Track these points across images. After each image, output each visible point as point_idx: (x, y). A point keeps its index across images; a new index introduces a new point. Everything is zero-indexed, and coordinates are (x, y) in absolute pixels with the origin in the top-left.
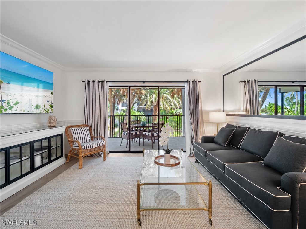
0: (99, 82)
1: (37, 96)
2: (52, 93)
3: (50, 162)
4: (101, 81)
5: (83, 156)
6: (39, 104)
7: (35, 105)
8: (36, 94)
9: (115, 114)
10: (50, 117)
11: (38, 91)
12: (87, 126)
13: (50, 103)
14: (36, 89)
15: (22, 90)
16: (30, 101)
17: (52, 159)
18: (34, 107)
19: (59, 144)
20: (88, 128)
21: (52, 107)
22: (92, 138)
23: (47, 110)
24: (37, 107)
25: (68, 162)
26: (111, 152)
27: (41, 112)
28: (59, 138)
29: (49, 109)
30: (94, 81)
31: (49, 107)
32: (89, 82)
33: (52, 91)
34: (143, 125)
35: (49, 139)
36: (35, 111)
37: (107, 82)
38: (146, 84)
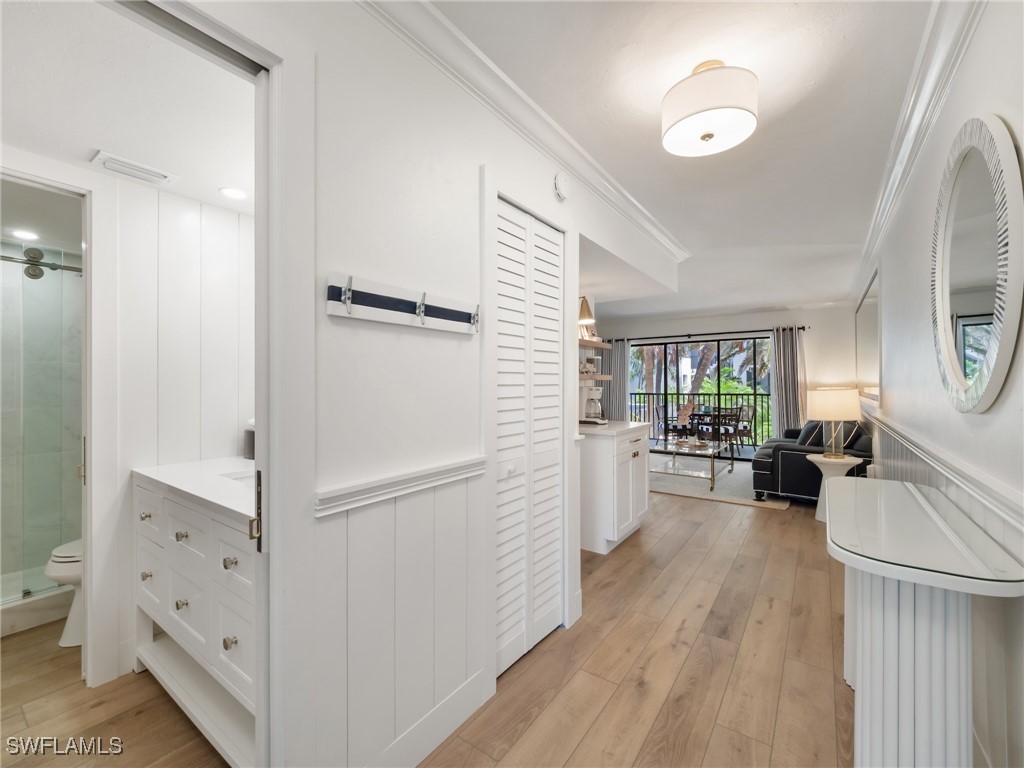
4: (621, 340)
34: (705, 412)
37: (628, 340)
38: (693, 339)
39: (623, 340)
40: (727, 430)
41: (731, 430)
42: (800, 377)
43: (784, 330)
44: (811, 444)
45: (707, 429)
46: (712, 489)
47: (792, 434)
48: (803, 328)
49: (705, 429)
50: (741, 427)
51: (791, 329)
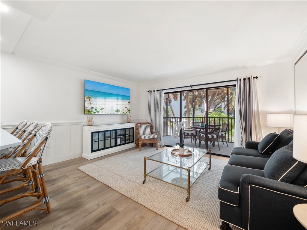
0: (157, 91)
1: (117, 105)
2: (129, 102)
3: (125, 143)
4: (159, 90)
5: (141, 143)
6: (119, 109)
7: (116, 109)
8: (116, 103)
9: (195, 116)
10: (128, 117)
11: (117, 101)
12: (149, 123)
13: (128, 108)
14: (116, 100)
15: (105, 101)
16: (112, 107)
17: (127, 142)
18: (114, 111)
19: (131, 134)
20: (149, 125)
21: (129, 110)
22: (152, 133)
23: (125, 113)
24: (117, 111)
25: (136, 147)
26: (166, 146)
27: (121, 113)
28: (131, 130)
29: (127, 112)
30: (154, 91)
31: (127, 111)
32: (151, 91)
33: (129, 101)
34: (202, 126)
35: (125, 129)
36: (116, 113)
37: (162, 90)
38: (194, 88)
39: (160, 90)
40: (213, 137)
41: (215, 136)
42: (254, 107)
43: (244, 79)
44: (285, 180)
45: (203, 136)
46: (188, 199)
47: (251, 145)
48: (257, 78)
49: (202, 136)
50: (220, 135)
51: (249, 79)
